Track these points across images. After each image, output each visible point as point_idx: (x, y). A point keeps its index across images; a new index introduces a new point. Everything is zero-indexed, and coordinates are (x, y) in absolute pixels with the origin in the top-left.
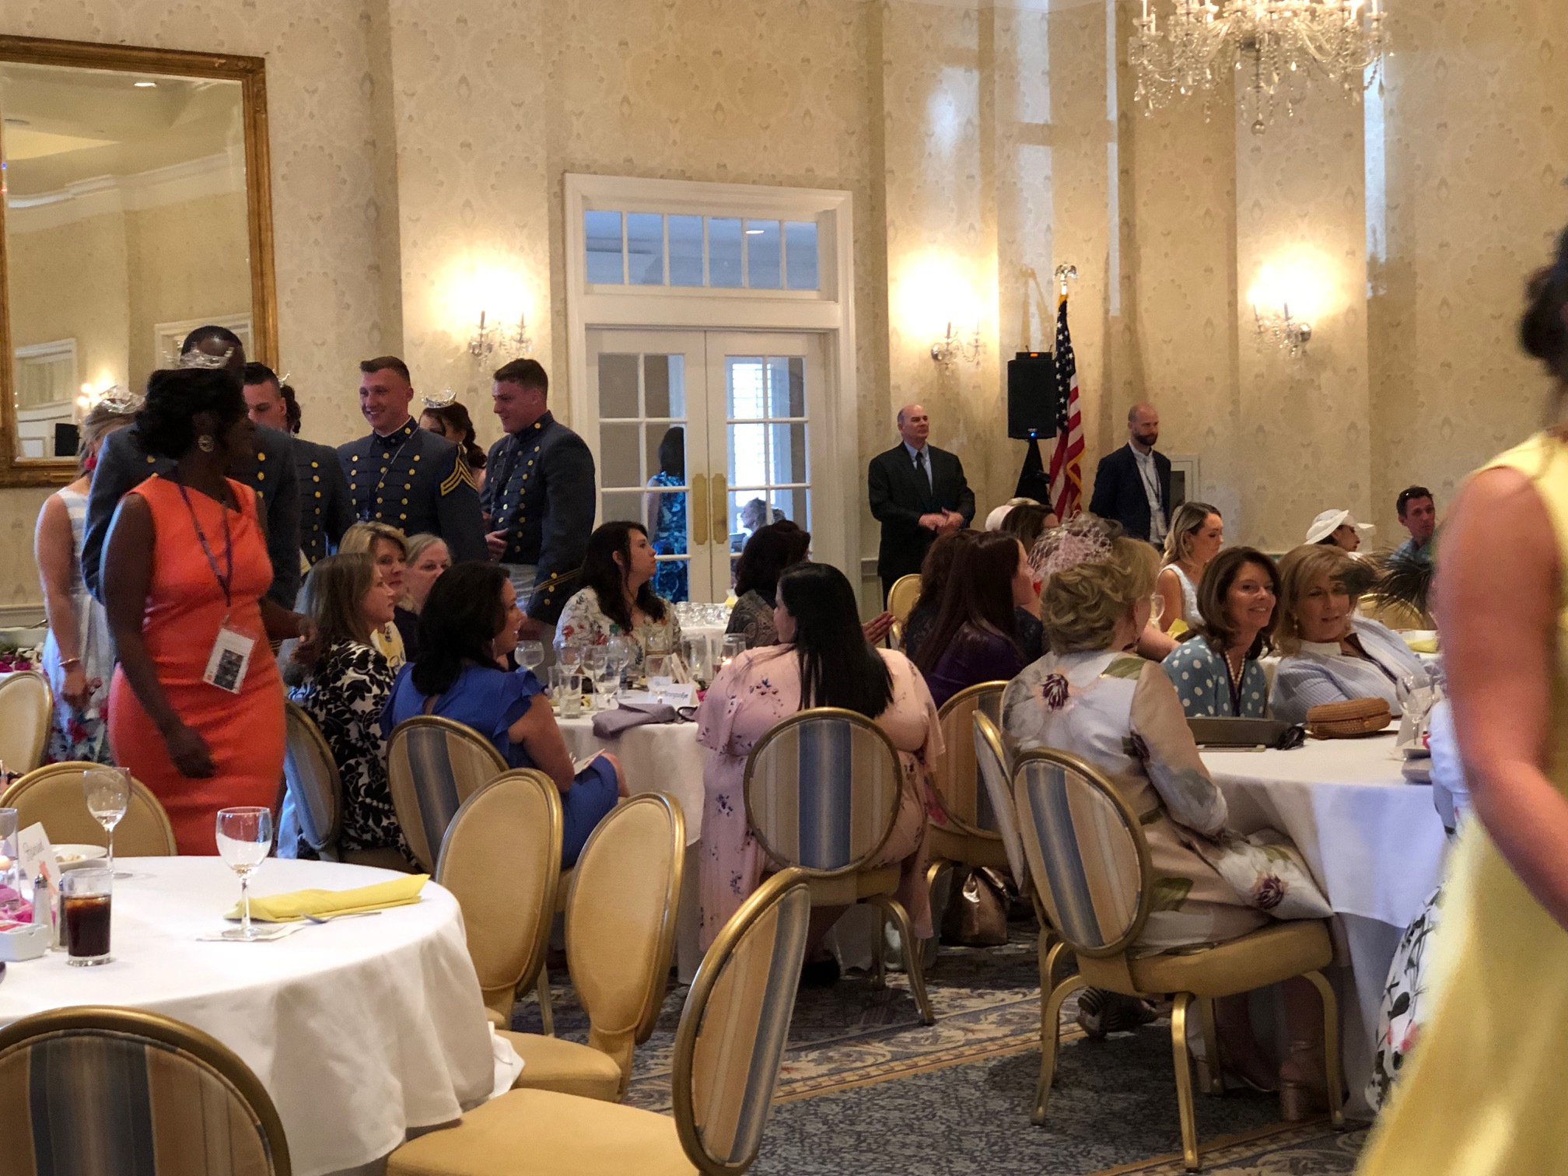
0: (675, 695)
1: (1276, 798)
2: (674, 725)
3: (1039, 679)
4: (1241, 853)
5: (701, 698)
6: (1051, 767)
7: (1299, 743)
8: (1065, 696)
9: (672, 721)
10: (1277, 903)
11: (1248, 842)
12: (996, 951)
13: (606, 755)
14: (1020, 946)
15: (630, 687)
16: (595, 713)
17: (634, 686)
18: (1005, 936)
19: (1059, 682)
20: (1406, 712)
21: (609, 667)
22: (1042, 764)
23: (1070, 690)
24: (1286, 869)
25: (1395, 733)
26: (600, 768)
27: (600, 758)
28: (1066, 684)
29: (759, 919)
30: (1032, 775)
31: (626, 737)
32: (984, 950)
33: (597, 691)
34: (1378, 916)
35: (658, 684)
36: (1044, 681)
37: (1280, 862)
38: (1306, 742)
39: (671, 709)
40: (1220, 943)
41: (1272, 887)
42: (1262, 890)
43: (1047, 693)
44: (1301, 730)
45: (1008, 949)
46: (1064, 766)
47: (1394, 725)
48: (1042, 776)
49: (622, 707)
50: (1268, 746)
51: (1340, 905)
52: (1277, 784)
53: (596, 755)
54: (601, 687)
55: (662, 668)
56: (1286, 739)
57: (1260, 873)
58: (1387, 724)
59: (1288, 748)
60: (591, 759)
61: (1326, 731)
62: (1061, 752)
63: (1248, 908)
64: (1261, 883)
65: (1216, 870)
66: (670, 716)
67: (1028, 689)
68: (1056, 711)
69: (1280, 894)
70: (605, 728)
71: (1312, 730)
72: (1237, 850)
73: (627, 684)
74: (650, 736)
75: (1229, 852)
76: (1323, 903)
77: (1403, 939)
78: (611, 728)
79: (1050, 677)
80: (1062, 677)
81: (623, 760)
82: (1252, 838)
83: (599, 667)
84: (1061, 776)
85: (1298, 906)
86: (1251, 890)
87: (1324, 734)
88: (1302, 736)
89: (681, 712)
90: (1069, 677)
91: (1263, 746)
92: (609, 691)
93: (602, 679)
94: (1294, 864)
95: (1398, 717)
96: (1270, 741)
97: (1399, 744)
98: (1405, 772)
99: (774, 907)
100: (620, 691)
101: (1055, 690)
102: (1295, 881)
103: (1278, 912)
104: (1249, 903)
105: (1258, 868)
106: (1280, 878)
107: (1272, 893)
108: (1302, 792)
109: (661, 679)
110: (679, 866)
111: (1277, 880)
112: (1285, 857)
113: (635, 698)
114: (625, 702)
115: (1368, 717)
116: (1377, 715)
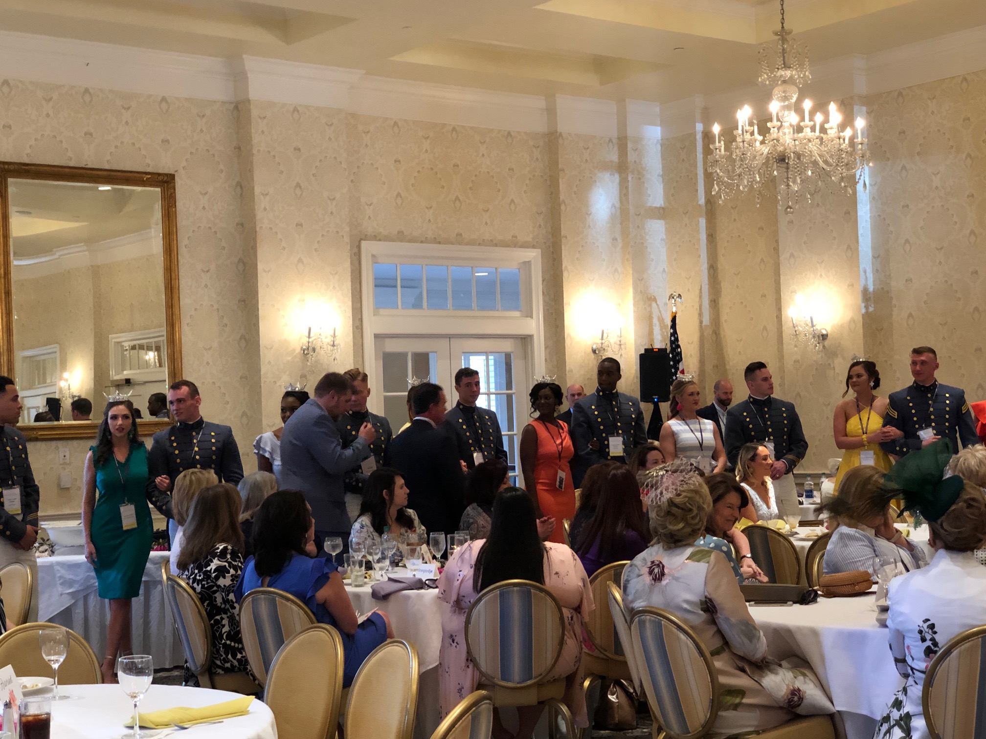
0: (424, 571)
1: (799, 637)
2: (422, 591)
3: (646, 564)
4: (777, 674)
5: (440, 573)
6: (653, 618)
7: (814, 600)
8: (663, 574)
9: (422, 588)
10: (799, 705)
11: (780, 666)
12: (630, 733)
13: (379, 612)
14: (645, 730)
15: (397, 565)
16: (373, 583)
17: (400, 565)
18: (635, 723)
19: (658, 565)
21: (383, 553)
22: (648, 617)
23: (666, 571)
24: (805, 682)
25: (874, 593)
26: (374, 619)
27: (374, 613)
28: (663, 566)
29: (459, 723)
30: (642, 624)
31: (392, 598)
32: (622, 733)
33: (375, 569)
34: (864, 712)
35: (414, 564)
36: (649, 564)
37: (801, 678)
38: (819, 599)
39: (420, 581)
40: (764, 731)
41: (796, 695)
42: (790, 696)
43: (651, 572)
44: (816, 592)
45: (637, 732)
46: (662, 619)
47: (874, 588)
48: (648, 625)
49: (390, 579)
50: (795, 602)
51: (840, 706)
52: (800, 629)
53: (373, 611)
54: (377, 566)
55: (416, 554)
56: (806, 598)
57: (788, 686)
58: (870, 588)
59: (807, 603)
60: (370, 614)
61: (831, 593)
62: (661, 610)
63: (781, 708)
64: (789, 691)
65: (761, 685)
66: (420, 585)
67: (639, 570)
68: (657, 584)
69: (801, 699)
70: (379, 593)
71: (823, 592)
72: (772, 671)
73: (395, 564)
74: (408, 597)
75: (769, 673)
76: (828, 704)
78: (383, 593)
79: (653, 562)
80: (661, 562)
82: (784, 663)
83: (376, 554)
84: (659, 625)
85: (814, 706)
86: (783, 697)
87: (830, 594)
88: (816, 595)
89: (427, 582)
90: (665, 562)
91: (791, 603)
92: (381, 569)
93: (379, 561)
94: (810, 679)
95: (877, 583)
96: (796, 600)
97: (877, 600)
98: (878, 620)
99: (468, 716)
100: (390, 568)
101: (656, 570)
102: (811, 691)
103: (800, 711)
104: (782, 705)
105: (787, 683)
106: (801, 689)
107: (796, 699)
108: (814, 633)
109: (415, 561)
110: (414, 687)
111: (799, 690)
112: (804, 675)
113: (400, 573)
114: (392, 576)
115: (858, 583)
116: (864, 581)
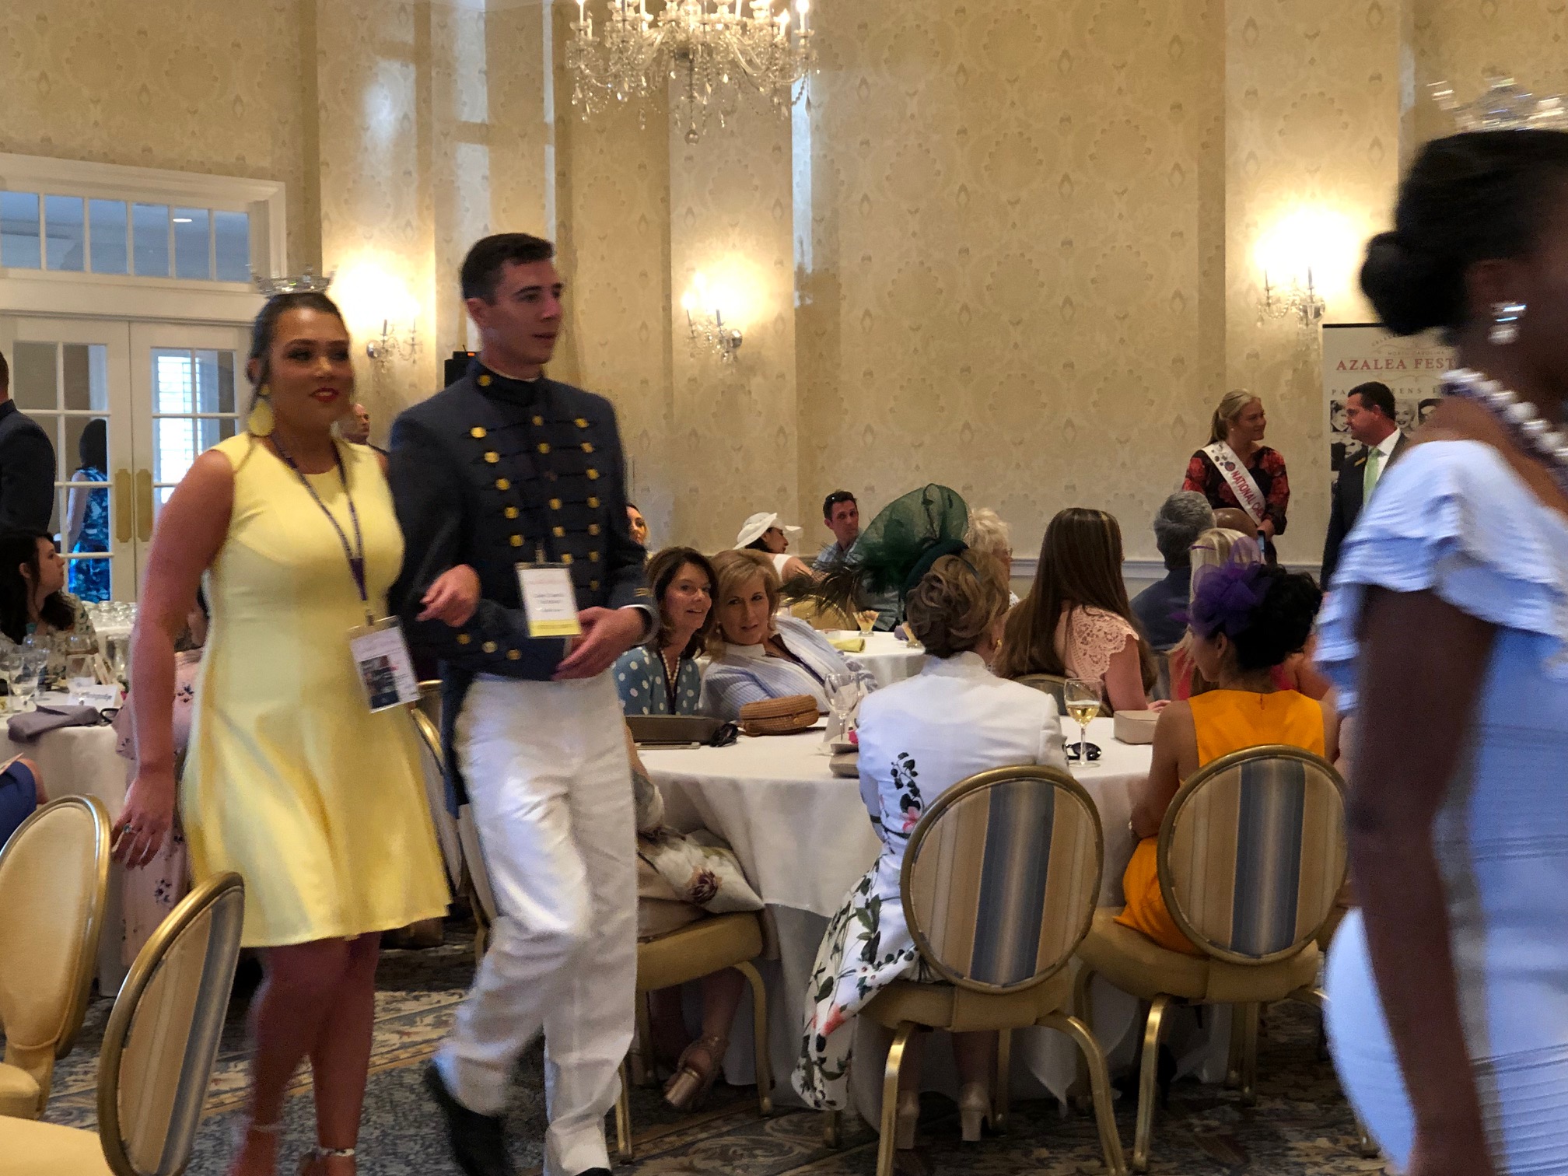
0: (98, 697)
1: (710, 794)
2: (97, 728)
4: (679, 849)
5: (124, 698)
7: (732, 740)
9: (95, 723)
10: (710, 898)
11: (683, 839)
12: (433, 953)
13: (23, 761)
14: (456, 947)
15: (49, 689)
16: (10, 716)
17: (53, 688)
18: (441, 937)
20: (833, 709)
21: (25, 668)
24: (721, 865)
25: (823, 729)
26: (16, 774)
27: (16, 764)
29: (191, 923)
31: (44, 739)
32: (419, 952)
33: (13, 693)
34: (807, 906)
35: (79, 685)
37: (715, 858)
38: (739, 739)
39: (93, 711)
40: (656, 937)
41: (706, 882)
42: (698, 885)
44: (735, 728)
45: (446, 950)
47: (822, 722)
49: (40, 709)
50: (703, 744)
52: (712, 781)
53: (13, 760)
54: (17, 689)
55: (84, 668)
56: (720, 735)
57: (695, 868)
58: (815, 721)
59: (721, 745)
60: (8, 764)
61: (759, 727)
63: (683, 902)
64: (696, 878)
65: (652, 865)
66: (92, 718)
69: (714, 888)
70: (22, 730)
71: (745, 728)
72: (672, 846)
73: (45, 686)
74: (71, 738)
75: (666, 848)
76: (754, 897)
77: (830, 927)
78: (28, 731)
81: (39, 764)
82: (689, 837)
83: (17, 668)
85: (730, 900)
86: (687, 885)
87: (755, 731)
88: (736, 732)
89: (104, 713)
91: (698, 743)
92: (26, 693)
93: (19, 680)
94: (729, 861)
95: (826, 714)
96: (704, 739)
97: (827, 739)
98: (832, 766)
99: (208, 911)
100: (37, 693)
102: (728, 875)
103: (712, 906)
104: (683, 898)
105: (694, 864)
106: (715, 872)
107: (706, 888)
108: (735, 787)
109: (83, 680)
110: (104, 872)
111: (712, 875)
112: (720, 855)
113: (54, 700)
114: (43, 704)
115: (798, 714)
116: (806, 712)
